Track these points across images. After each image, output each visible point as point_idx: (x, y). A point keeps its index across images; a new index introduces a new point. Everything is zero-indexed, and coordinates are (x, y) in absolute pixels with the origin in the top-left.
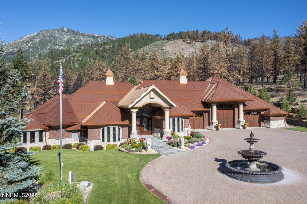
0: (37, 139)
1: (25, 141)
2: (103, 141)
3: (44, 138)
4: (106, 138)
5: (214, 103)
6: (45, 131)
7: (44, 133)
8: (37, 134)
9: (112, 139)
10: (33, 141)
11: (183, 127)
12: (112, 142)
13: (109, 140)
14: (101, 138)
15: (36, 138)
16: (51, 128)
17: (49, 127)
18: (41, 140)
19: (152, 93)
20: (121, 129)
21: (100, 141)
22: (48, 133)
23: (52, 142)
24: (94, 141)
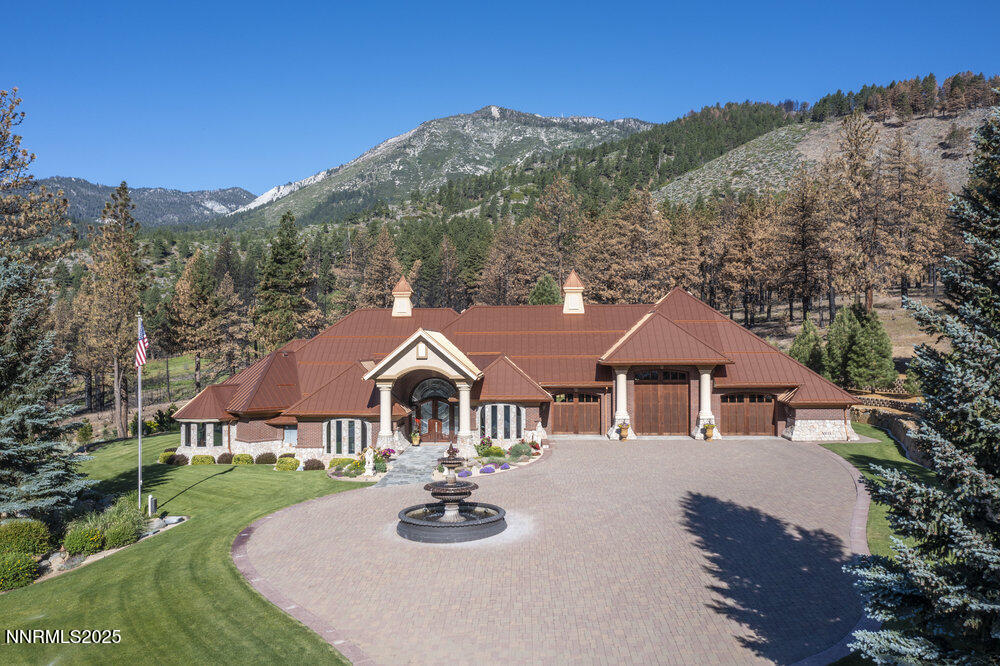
0: (210, 439)
1: (188, 443)
2: (329, 451)
3: (225, 439)
4: (334, 444)
5: (621, 367)
6: (228, 423)
7: (225, 428)
8: (210, 429)
9: (345, 447)
10: (202, 442)
11: (523, 426)
12: (345, 454)
13: (339, 451)
14: (325, 443)
15: (208, 438)
16: (238, 417)
17: (235, 414)
18: (218, 442)
19: (422, 346)
20: (369, 425)
21: (321, 450)
22: (234, 429)
23: (239, 448)
24: (309, 449)
